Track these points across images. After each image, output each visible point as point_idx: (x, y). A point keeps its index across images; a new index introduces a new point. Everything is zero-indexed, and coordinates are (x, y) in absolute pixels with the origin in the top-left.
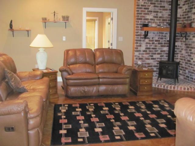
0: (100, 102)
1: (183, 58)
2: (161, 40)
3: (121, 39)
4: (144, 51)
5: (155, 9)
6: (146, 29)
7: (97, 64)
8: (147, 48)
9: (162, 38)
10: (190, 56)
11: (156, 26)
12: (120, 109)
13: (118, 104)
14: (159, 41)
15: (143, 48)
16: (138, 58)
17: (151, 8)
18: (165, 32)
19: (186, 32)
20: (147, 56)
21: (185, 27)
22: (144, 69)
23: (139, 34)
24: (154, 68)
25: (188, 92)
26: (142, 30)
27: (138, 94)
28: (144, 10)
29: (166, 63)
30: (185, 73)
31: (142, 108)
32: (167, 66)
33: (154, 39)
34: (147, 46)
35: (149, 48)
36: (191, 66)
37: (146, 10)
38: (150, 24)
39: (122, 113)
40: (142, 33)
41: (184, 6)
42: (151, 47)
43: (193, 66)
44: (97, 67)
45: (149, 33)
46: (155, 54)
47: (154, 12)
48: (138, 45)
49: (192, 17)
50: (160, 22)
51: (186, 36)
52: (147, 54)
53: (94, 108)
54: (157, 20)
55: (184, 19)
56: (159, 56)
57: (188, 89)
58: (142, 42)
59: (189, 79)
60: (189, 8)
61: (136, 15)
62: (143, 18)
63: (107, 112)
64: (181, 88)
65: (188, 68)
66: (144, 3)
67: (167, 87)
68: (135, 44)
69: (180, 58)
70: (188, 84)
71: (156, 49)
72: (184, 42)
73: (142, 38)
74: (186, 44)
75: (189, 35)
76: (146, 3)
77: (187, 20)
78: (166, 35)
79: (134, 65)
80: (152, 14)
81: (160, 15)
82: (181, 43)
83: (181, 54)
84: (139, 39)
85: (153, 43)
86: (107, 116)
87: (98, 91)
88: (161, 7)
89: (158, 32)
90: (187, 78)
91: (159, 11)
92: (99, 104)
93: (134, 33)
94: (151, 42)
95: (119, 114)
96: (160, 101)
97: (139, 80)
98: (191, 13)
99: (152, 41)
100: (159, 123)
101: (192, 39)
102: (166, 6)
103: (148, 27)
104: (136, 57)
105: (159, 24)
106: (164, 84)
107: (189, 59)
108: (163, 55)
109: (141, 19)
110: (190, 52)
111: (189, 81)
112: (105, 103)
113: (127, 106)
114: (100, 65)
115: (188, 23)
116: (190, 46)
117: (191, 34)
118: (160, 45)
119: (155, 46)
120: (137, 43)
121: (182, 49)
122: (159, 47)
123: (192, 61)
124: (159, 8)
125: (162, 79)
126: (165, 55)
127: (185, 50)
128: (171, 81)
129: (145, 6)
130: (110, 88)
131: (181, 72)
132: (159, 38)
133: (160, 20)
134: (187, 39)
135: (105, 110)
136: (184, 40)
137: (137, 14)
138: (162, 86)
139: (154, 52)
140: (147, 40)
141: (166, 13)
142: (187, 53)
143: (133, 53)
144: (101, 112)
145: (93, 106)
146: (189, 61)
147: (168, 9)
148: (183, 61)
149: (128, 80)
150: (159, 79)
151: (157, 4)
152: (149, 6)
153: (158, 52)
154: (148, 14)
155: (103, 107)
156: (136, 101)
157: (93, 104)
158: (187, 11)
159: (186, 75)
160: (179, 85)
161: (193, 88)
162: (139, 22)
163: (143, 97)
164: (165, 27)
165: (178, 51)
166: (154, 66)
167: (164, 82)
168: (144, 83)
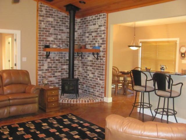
0: (13, 123)
1: (80, 74)
2: (61, 59)
3: (25, 59)
4: (46, 70)
5: (55, 32)
6: (48, 50)
7: (5, 86)
8: (49, 67)
9: (62, 58)
10: (86, 72)
11: (56, 47)
12: (34, 127)
13: (31, 123)
14: (60, 60)
15: (46, 67)
16: (41, 76)
17: (52, 31)
18: (64, 53)
19: (82, 53)
20: (49, 74)
21: (81, 48)
22: (50, 87)
23: (41, 54)
24: (56, 85)
25: (88, 104)
26: (44, 51)
27: (47, 110)
28: (46, 32)
29: (68, 80)
30: (84, 88)
31: (55, 124)
32: (69, 83)
33: (55, 59)
34: (49, 65)
35: (51, 67)
36: (88, 81)
37: (47, 33)
38: (51, 45)
39: (38, 131)
40: (44, 54)
41: (79, 30)
42: (53, 66)
43: (89, 81)
44: (5, 88)
45: (50, 53)
46: (56, 72)
47: (55, 34)
48: (41, 64)
49: (85, 40)
50: (59, 44)
51: (82, 56)
52: (49, 72)
53: (9, 130)
54: (57, 41)
55: (80, 41)
56: (59, 74)
57: (88, 101)
58: (44, 62)
59: (87, 92)
60: (83, 32)
61: (38, 37)
62: (45, 40)
63: (23, 133)
64: (82, 101)
65: (86, 83)
66: (46, 26)
67: (71, 101)
68: (38, 64)
69: (78, 74)
70: (87, 97)
71: (57, 67)
72: (80, 60)
73: (45, 58)
74: (82, 63)
75: (84, 55)
76: (47, 26)
77: (82, 42)
78: (64, 55)
79: (38, 83)
80: (53, 36)
81: (59, 37)
82: (78, 61)
83: (79, 71)
84: (42, 59)
85: (54, 63)
86: (24, 136)
87: (10, 113)
88: (60, 30)
89: (58, 52)
90: (86, 92)
91: (59, 33)
92: (12, 126)
93: (37, 53)
94: (52, 62)
95: (35, 132)
96: (68, 114)
97: (47, 98)
98: (85, 36)
99: (54, 60)
100: (73, 136)
101: (87, 59)
102: (64, 29)
103: (49, 48)
104: (39, 76)
105: (58, 45)
106: (67, 99)
107: (85, 75)
108: (63, 72)
109: (43, 41)
110: (86, 69)
111: (87, 94)
112: (18, 124)
113: (40, 124)
114: (8, 87)
115: (83, 45)
116: (86, 64)
117: (86, 54)
118: (60, 64)
119: (56, 65)
120: (40, 63)
121: (79, 67)
122: (60, 65)
123: (88, 77)
124: (59, 31)
125: (64, 94)
126: (65, 73)
127: (82, 67)
128: (72, 96)
129: (47, 29)
130: (21, 108)
131: (79, 86)
132: (59, 58)
133: (59, 41)
134: (83, 58)
135: (21, 131)
136: (80, 58)
137: (40, 36)
138: (66, 101)
139: (55, 70)
140: (49, 60)
141: (64, 35)
142: (83, 70)
143: (37, 73)
144: (17, 133)
145: (7, 129)
146: (86, 77)
147: (66, 32)
148: (81, 77)
149: (37, 99)
150: (62, 94)
151: (57, 27)
152: (50, 29)
153: (59, 70)
154: (49, 36)
155: (17, 128)
156: (47, 118)
157: (6, 127)
158: (81, 34)
159: (84, 89)
160: (80, 98)
161: (92, 100)
162: (41, 43)
163: (52, 113)
164: (64, 47)
165: (76, 69)
166: (56, 83)
167: (67, 97)
168: (52, 100)
